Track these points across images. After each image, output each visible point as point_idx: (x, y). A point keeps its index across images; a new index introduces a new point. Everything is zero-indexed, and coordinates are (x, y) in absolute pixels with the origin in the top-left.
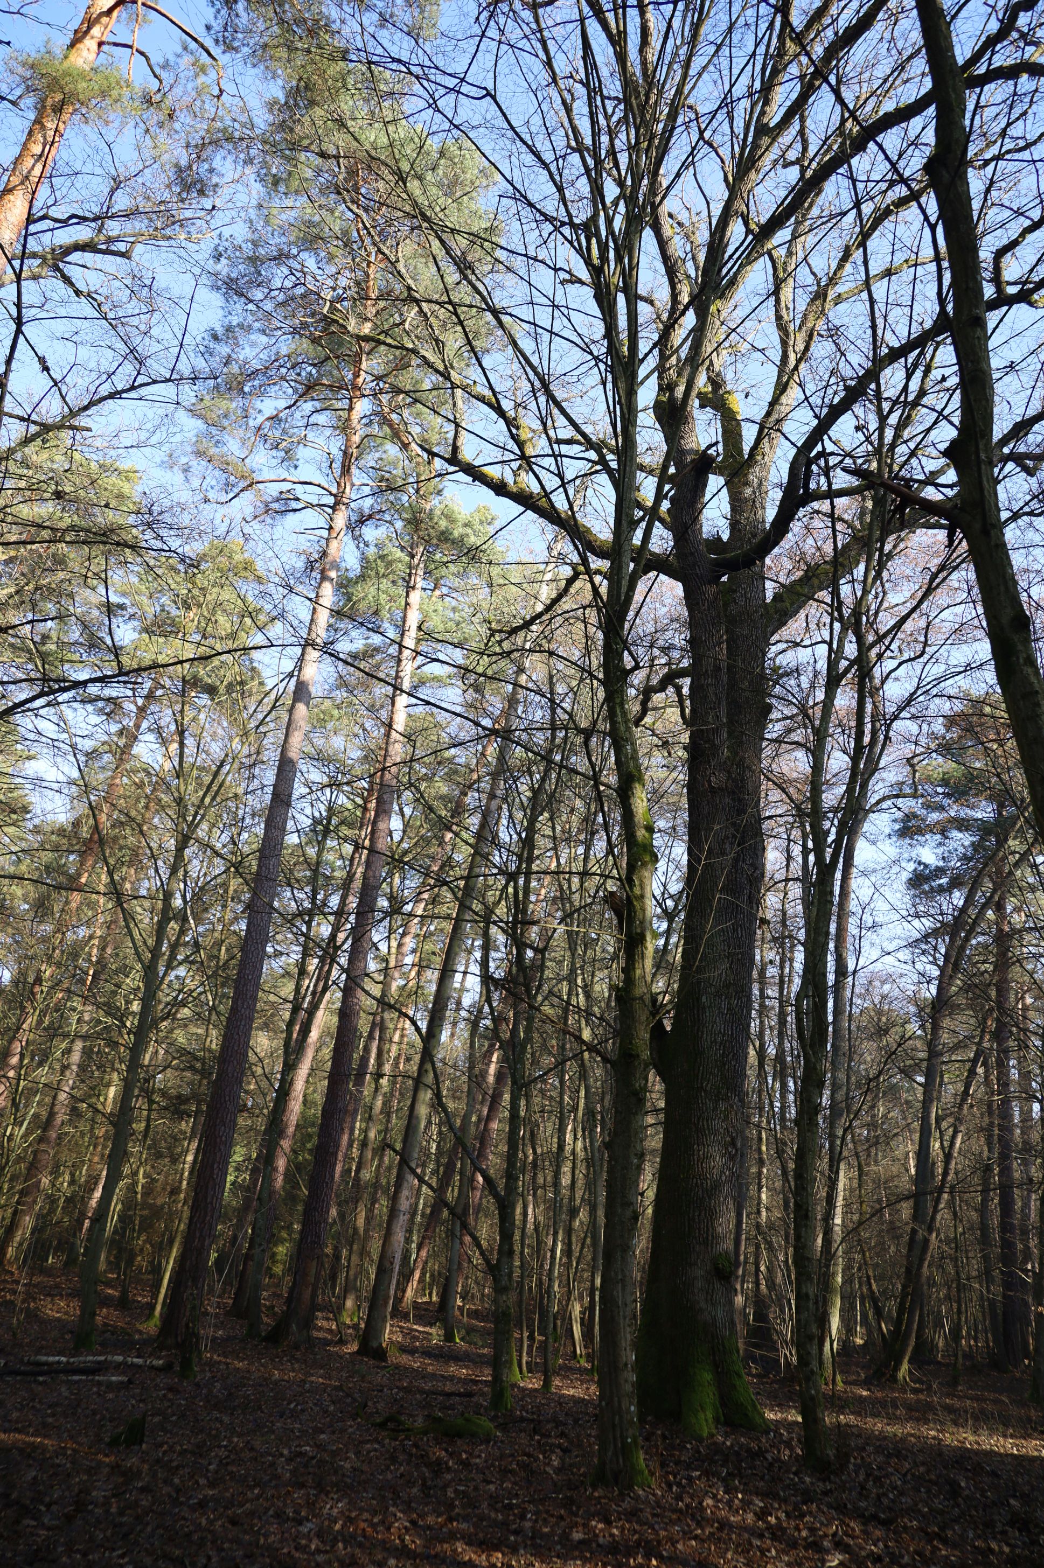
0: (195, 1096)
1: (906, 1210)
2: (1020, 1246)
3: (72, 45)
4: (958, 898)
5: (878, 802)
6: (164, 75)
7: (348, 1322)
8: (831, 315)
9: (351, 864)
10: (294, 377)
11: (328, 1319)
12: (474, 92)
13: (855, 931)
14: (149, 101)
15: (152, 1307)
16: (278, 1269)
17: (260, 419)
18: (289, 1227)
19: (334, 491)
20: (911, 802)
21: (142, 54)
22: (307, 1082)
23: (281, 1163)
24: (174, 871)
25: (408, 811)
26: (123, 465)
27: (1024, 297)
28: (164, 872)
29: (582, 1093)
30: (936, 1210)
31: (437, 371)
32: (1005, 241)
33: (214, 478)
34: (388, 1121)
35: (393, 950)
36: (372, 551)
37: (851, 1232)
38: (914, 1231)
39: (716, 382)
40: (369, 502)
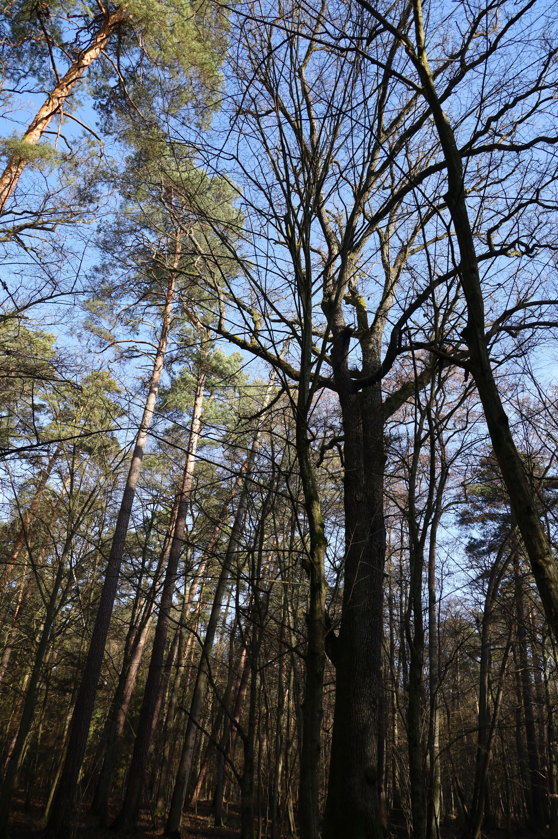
0: (74, 680)
1: (475, 737)
2: (539, 756)
3: (27, 133)
4: (493, 557)
5: (448, 506)
6: (73, 147)
7: (159, 815)
8: (408, 261)
9: (165, 544)
10: (137, 289)
11: (147, 814)
12: (227, 156)
13: (439, 577)
14: (64, 158)
15: (44, 810)
16: (120, 783)
17: (119, 310)
18: (126, 758)
19: (157, 346)
20: (465, 506)
21: (63, 137)
22: (138, 669)
23: (122, 719)
24: (65, 551)
25: (196, 514)
26: (47, 333)
27: (503, 252)
28: (60, 552)
29: (292, 673)
30: (491, 737)
31: (211, 286)
32: (492, 226)
33: (94, 340)
34: (185, 691)
35: (187, 592)
36: (177, 377)
37: (444, 750)
38: (479, 750)
39: (354, 292)
40: (176, 352)
